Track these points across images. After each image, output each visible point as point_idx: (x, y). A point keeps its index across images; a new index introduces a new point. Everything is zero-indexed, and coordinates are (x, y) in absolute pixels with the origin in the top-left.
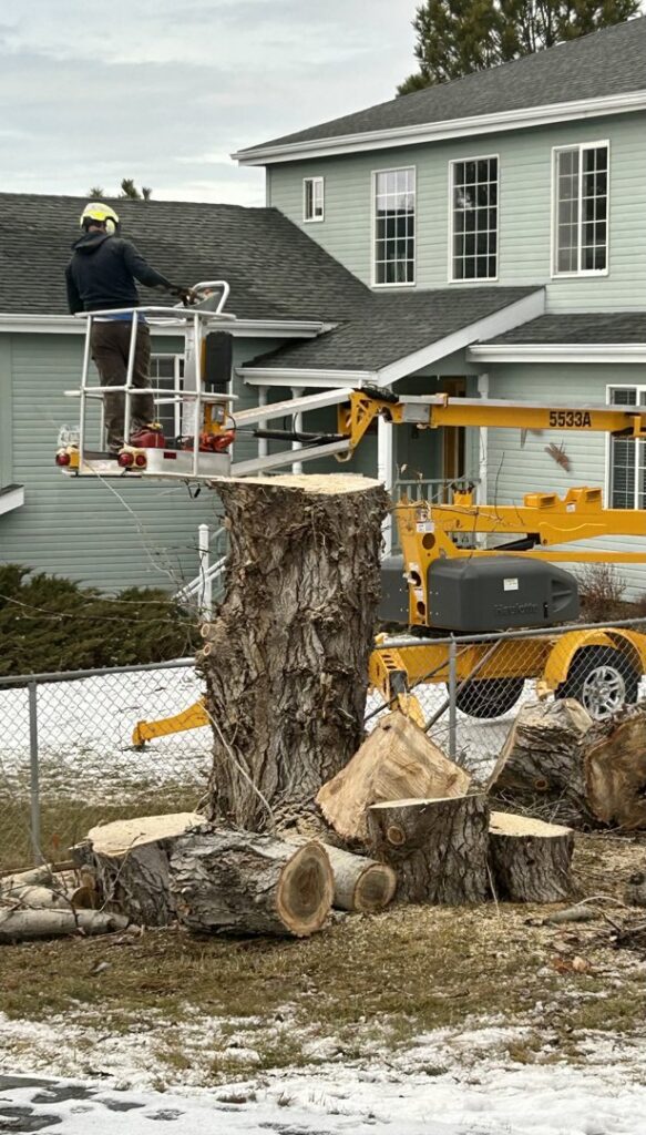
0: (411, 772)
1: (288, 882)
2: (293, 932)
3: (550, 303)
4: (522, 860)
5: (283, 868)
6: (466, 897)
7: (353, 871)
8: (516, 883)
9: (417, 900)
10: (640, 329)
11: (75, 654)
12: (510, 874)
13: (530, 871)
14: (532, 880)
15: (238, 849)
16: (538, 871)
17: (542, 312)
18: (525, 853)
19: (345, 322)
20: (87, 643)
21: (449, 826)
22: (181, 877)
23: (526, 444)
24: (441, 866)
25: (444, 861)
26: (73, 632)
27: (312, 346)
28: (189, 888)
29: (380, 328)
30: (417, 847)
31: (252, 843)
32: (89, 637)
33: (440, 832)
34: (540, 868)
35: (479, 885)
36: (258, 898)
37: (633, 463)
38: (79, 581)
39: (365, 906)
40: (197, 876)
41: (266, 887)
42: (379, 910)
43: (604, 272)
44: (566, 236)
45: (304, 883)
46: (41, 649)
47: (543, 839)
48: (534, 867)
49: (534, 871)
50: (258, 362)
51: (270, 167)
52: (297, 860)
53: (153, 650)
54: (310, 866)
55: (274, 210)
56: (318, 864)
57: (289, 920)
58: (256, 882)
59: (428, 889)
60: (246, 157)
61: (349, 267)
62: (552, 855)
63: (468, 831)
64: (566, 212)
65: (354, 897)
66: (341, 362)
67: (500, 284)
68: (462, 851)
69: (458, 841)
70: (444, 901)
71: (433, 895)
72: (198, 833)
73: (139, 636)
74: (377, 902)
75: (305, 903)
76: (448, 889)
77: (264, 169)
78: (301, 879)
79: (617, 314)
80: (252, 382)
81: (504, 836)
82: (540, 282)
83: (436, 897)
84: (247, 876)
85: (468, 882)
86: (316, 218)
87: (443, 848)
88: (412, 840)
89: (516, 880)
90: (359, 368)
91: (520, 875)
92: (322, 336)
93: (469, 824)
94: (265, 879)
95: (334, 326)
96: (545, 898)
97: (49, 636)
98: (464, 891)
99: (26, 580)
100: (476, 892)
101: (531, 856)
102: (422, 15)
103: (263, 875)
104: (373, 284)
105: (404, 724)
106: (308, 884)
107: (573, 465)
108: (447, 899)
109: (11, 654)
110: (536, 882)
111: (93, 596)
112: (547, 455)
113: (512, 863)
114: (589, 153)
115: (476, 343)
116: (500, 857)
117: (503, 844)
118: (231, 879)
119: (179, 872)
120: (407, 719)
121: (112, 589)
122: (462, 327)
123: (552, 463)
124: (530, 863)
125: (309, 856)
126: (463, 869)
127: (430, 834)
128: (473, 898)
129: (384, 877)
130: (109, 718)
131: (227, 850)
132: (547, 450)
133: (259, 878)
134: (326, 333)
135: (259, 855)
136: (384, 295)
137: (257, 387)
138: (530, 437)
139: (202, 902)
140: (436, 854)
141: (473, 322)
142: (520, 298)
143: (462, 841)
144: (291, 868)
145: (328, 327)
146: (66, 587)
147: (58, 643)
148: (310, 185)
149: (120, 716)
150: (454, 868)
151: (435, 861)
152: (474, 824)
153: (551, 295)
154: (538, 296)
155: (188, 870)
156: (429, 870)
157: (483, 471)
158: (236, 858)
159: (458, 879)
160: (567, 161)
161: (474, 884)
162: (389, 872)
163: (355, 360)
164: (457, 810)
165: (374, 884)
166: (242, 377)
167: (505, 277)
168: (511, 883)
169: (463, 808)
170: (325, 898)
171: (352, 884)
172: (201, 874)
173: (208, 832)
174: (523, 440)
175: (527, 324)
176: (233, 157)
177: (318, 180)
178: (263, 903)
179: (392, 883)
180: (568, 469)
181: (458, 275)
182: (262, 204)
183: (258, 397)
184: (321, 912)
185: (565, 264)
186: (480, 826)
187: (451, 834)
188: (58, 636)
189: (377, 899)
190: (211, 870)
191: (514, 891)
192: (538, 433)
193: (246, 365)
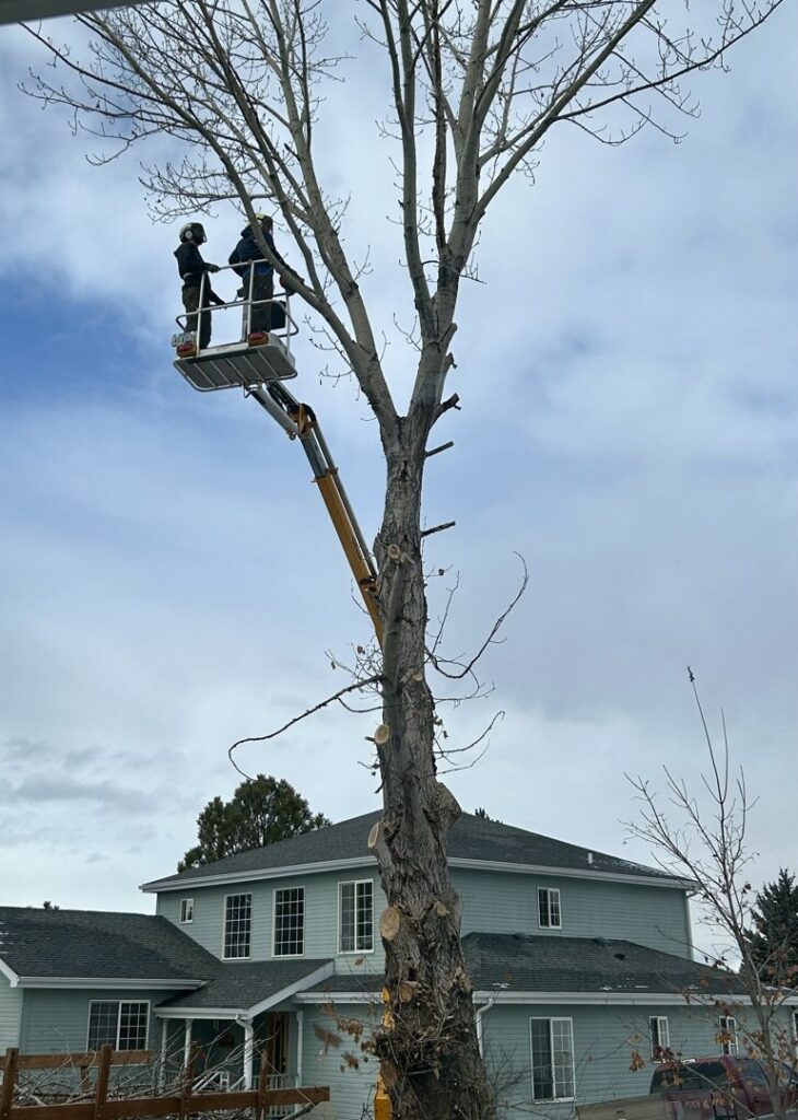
3: (337, 969)
17: (333, 974)
19: (212, 980)
23: (329, 1053)
27: (196, 995)
29: (237, 984)
43: (372, 951)
44: (347, 930)
50: (164, 1004)
51: (159, 894)
55: (162, 917)
60: (146, 888)
61: (207, 949)
64: (347, 918)
66: (221, 1004)
67: (306, 957)
77: (156, 895)
80: (162, 1016)
82: (331, 957)
86: (188, 921)
90: (236, 1007)
92: (201, 989)
95: (206, 982)
102: (202, 817)
104: (223, 958)
107: (360, 1065)
112: (342, 1059)
114: (360, 886)
115: (299, 992)
122: (291, 983)
123: (346, 1063)
132: (343, 1056)
134: (203, 987)
136: (230, 965)
137: (163, 1019)
138: (331, 1048)
141: (297, 979)
142: (321, 966)
145: (203, 983)
148: (185, 903)
153: (337, 964)
154: (330, 965)
157: (299, 1069)
160: (347, 890)
163: (230, 1003)
166: (155, 1014)
167: (309, 954)
174: (326, 1050)
175: (325, 980)
176: (140, 888)
177: (190, 901)
180: (356, 1067)
181: (278, 952)
182: (154, 913)
185: (346, 946)
192: (336, 1045)
193: (157, 1006)
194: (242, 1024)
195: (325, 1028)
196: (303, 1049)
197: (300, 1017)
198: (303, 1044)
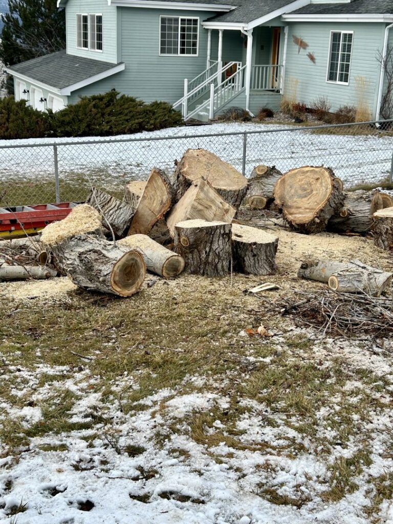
0: (206, 207)
1: (118, 271)
2: (121, 295)
3: (313, 0)
4: (250, 254)
5: (115, 265)
6: (218, 273)
7: (163, 258)
8: (247, 265)
9: (195, 272)
10: (344, 9)
11: (132, 125)
12: (244, 261)
13: (254, 259)
14: (255, 263)
15: (95, 251)
16: (258, 260)
17: (309, 3)
18: (252, 251)
19: (240, 6)
20: (137, 121)
21: (211, 239)
22: (68, 262)
23: (300, 53)
24: (206, 258)
25: (208, 255)
26: (133, 116)
27: (227, 14)
28: (71, 269)
29: (251, 8)
30: (195, 248)
31: (103, 249)
32: (138, 119)
33: (206, 242)
34: (259, 258)
35: (225, 268)
36: (101, 279)
37: (338, 61)
38: (137, 98)
39: (168, 274)
40: (76, 263)
41: (105, 274)
42: (175, 277)
45: (128, 271)
46: (121, 122)
47: (261, 244)
48: (256, 258)
49: (256, 260)
50: (208, 20)
52: (123, 260)
53: (160, 124)
54: (132, 262)
56: (136, 261)
57: (118, 289)
58: (101, 270)
59: (200, 268)
62: (266, 252)
63: (220, 242)
65: (162, 271)
66: (236, 20)
68: (217, 251)
69: (215, 246)
70: (207, 274)
71: (202, 271)
72: (80, 239)
73: (156, 119)
74: (175, 272)
75: (128, 280)
76: (209, 269)
78: (126, 269)
79: (337, 4)
80: (206, 27)
81: (242, 243)
83: (204, 273)
84: (97, 266)
85: (219, 266)
87: (207, 249)
88: (192, 245)
89: (247, 263)
90: (242, 22)
91: (249, 261)
92: (232, 11)
93: (221, 238)
94: (106, 269)
95: (236, 7)
96: (261, 272)
97: (124, 118)
98: (217, 270)
99: (118, 97)
100: (223, 270)
101: (255, 252)
103: (105, 267)
105: (204, 184)
106: (130, 271)
107: (316, 61)
108: (209, 273)
109: (110, 124)
110: (257, 265)
111: (141, 104)
112: (307, 57)
113: (246, 255)
115: (284, 14)
116: (239, 252)
117: (241, 246)
118: (90, 268)
119: (68, 259)
120: (206, 182)
121: (148, 101)
122: (279, 8)
123: (309, 60)
124: (254, 256)
125: (131, 257)
126: (216, 260)
127: (201, 242)
128: (221, 273)
129: (178, 261)
130: (139, 150)
131: (90, 251)
132: (307, 55)
133: (103, 268)
135: (104, 256)
137: (208, 29)
138: (302, 50)
139: (78, 276)
140: (204, 252)
141: (284, 6)
143: (217, 246)
144: (120, 263)
145: (233, 8)
146: (132, 100)
147: (127, 120)
149: (143, 150)
150: (213, 259)
151: (204, 255)
152: (223, 238)
155: (72, 259)
156: (200, 259)
157: (284, 62)
158: (93, 256)
159: (214, 264)
161: (222, 267)
162: (181, 260)
164: (215, 232)
165: (173, 264)
166: (203, 25)
168: (245, 265)
169: (218, 230)
170: (141, 277)
171: (162, 265)
172: (77, 262)
173: (84, 240)
174: (299, 51)
175: (304, 7)
178: (104, 281)
179: (182, 264)
180: (314, 62)
183: (208, 33)
184: (138, 283)
186: (227, 240)
187: (212, 243)
188: (127, 117)
189: (174, 272)
190: (81, 261)
191: (246, 269)
192: (305, 48)
193: (204, 21)
194: (245, 33)
195: (299, 37)
196: (287, 51)
197: (286, 30)
198: (287, 48)
